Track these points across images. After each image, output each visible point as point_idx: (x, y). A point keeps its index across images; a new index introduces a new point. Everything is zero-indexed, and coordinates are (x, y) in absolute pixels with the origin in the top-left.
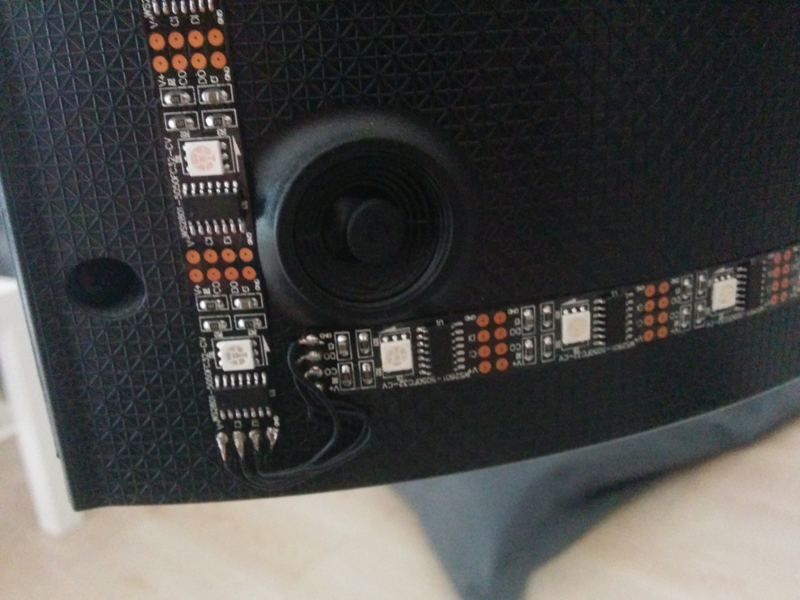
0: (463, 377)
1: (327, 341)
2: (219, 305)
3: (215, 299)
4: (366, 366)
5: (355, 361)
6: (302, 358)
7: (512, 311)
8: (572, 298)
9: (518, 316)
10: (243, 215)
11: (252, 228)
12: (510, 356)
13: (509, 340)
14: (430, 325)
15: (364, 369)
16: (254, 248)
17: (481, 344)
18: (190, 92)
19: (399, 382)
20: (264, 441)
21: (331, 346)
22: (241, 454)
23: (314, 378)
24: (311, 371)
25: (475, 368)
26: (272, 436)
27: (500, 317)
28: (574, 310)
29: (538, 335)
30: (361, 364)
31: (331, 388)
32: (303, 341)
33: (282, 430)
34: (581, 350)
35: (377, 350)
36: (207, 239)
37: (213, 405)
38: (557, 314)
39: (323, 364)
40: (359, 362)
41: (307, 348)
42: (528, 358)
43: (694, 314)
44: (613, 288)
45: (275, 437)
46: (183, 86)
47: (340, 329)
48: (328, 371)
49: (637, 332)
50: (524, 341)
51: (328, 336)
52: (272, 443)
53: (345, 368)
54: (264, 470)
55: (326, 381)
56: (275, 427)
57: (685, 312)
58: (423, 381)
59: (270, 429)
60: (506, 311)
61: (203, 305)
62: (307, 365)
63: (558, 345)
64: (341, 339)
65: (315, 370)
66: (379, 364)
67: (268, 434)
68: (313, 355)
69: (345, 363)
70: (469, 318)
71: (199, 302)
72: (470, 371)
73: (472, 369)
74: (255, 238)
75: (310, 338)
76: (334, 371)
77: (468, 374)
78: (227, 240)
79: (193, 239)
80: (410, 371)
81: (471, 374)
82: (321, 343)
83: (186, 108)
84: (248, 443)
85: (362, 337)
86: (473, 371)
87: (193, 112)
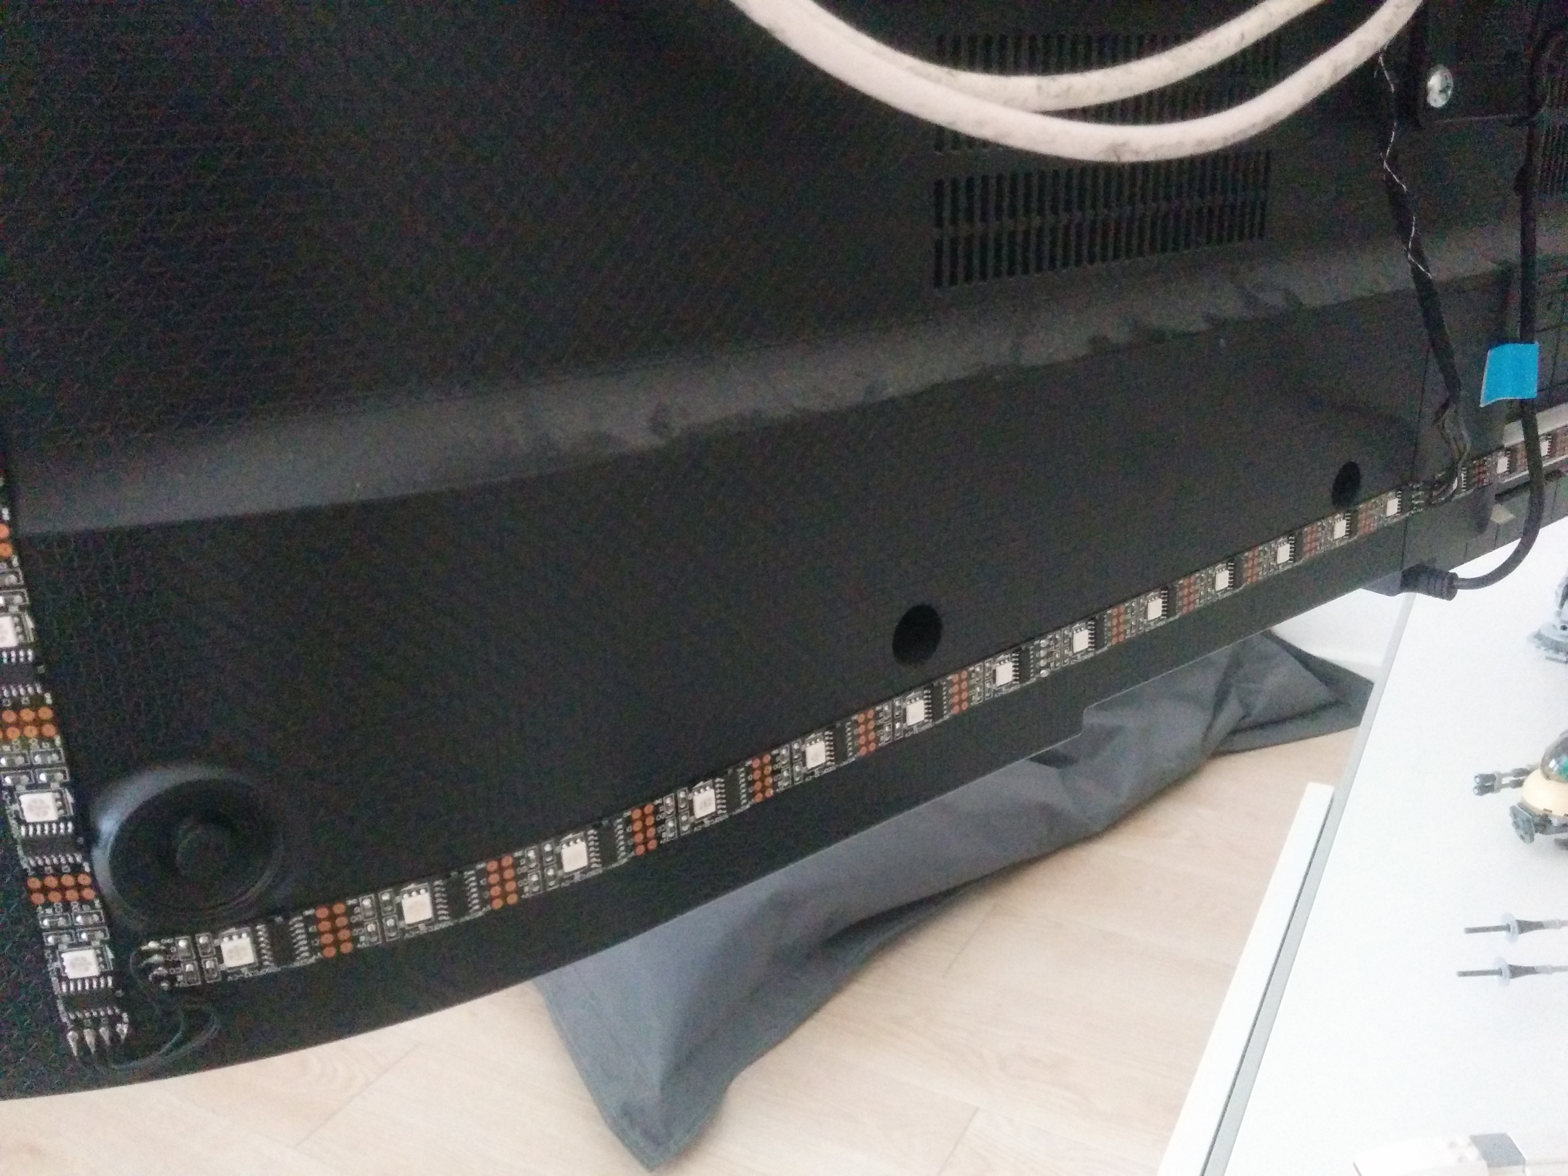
0: (309, 963)
1: (168, 945)
2: (61, 922)
3: (58, 917)
4: (210, 964)
5: (199, 960)
6: (145, 962)
7: (350, 902)
8: (410, 883)
9: (358, 905)
10: (79, 848)
11: (88, 857)
12: (355, 940)
13: (350, 926)
14: (269, 922)
15: (208, 967)
16: (92, 874)
17: (323, 933)
18: (24, 755)
19: (243, 974)
20: (115, 1037)
21: (173, 949)
22: (93, 1050)
23: (159, 979)
24: (155, 973)
25: (319, 954)
26: (122, 1031)
27: (339, 908)
28: (414, 893)
29: (380, 918)
30: (205, 962)
31: (177, 985)
32: (144, 948)
33: (132, 1024)
34: (427, 925)
35: (219, 949)
36: (46, 868)
37: (61, 1008)
38: (398, 899)
39: (166, 964)
40: (203, 961)
41: (150, 953)
42: (374, 939)
43: (544, 880)
44: (452, 869)
45: (125, 1031)
46: (16, 751)
47: (181, 933)
48: (173, 971)
49: (484, 902)
50: (367, 925)
51: (168, 941)
52: (123, 1037)
53: (189, 967)
54: (117, 1062)
55: (172, 979)
56: (125, 1023)
57: (535, 878)
58: (267, 970)
59: (119, 1026)
60: (345, 903)
61: (46, 922)
62: (151, 967)
63: (401, 924)
64: (182, 944)
65: (161, 971)
66: (221, 960)
67: (118, 1030)
68: (156, 958)
69: (188, 962)
70: (307, 913)
71: (42, 921)
72: (314, 957)
73: (316, 955)
74: (91, 867)
75: (152, 945)
76: (178, 970)
77: (312, 960)
78: (66, 869)
79: (33, 869)
80: (254, 964)
81: (316, 960)
82: (163, 948)
83: (21, 768)
84: (99, 1039)
85: (202, 940)
86: (318, 957)
87: (28, 770)
